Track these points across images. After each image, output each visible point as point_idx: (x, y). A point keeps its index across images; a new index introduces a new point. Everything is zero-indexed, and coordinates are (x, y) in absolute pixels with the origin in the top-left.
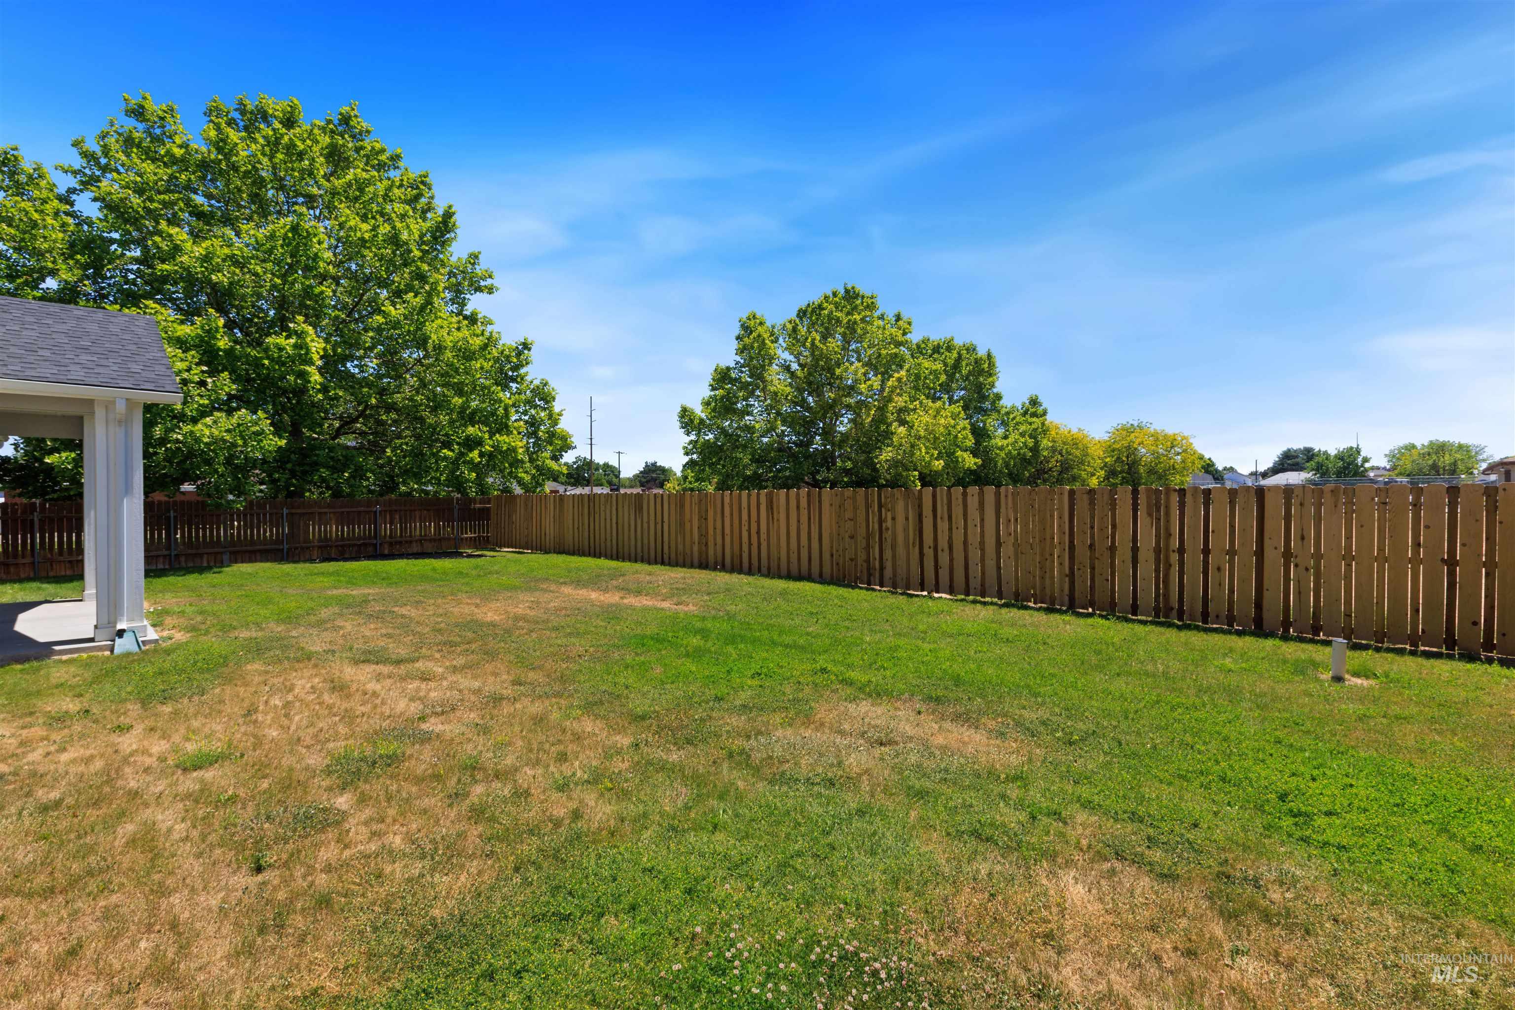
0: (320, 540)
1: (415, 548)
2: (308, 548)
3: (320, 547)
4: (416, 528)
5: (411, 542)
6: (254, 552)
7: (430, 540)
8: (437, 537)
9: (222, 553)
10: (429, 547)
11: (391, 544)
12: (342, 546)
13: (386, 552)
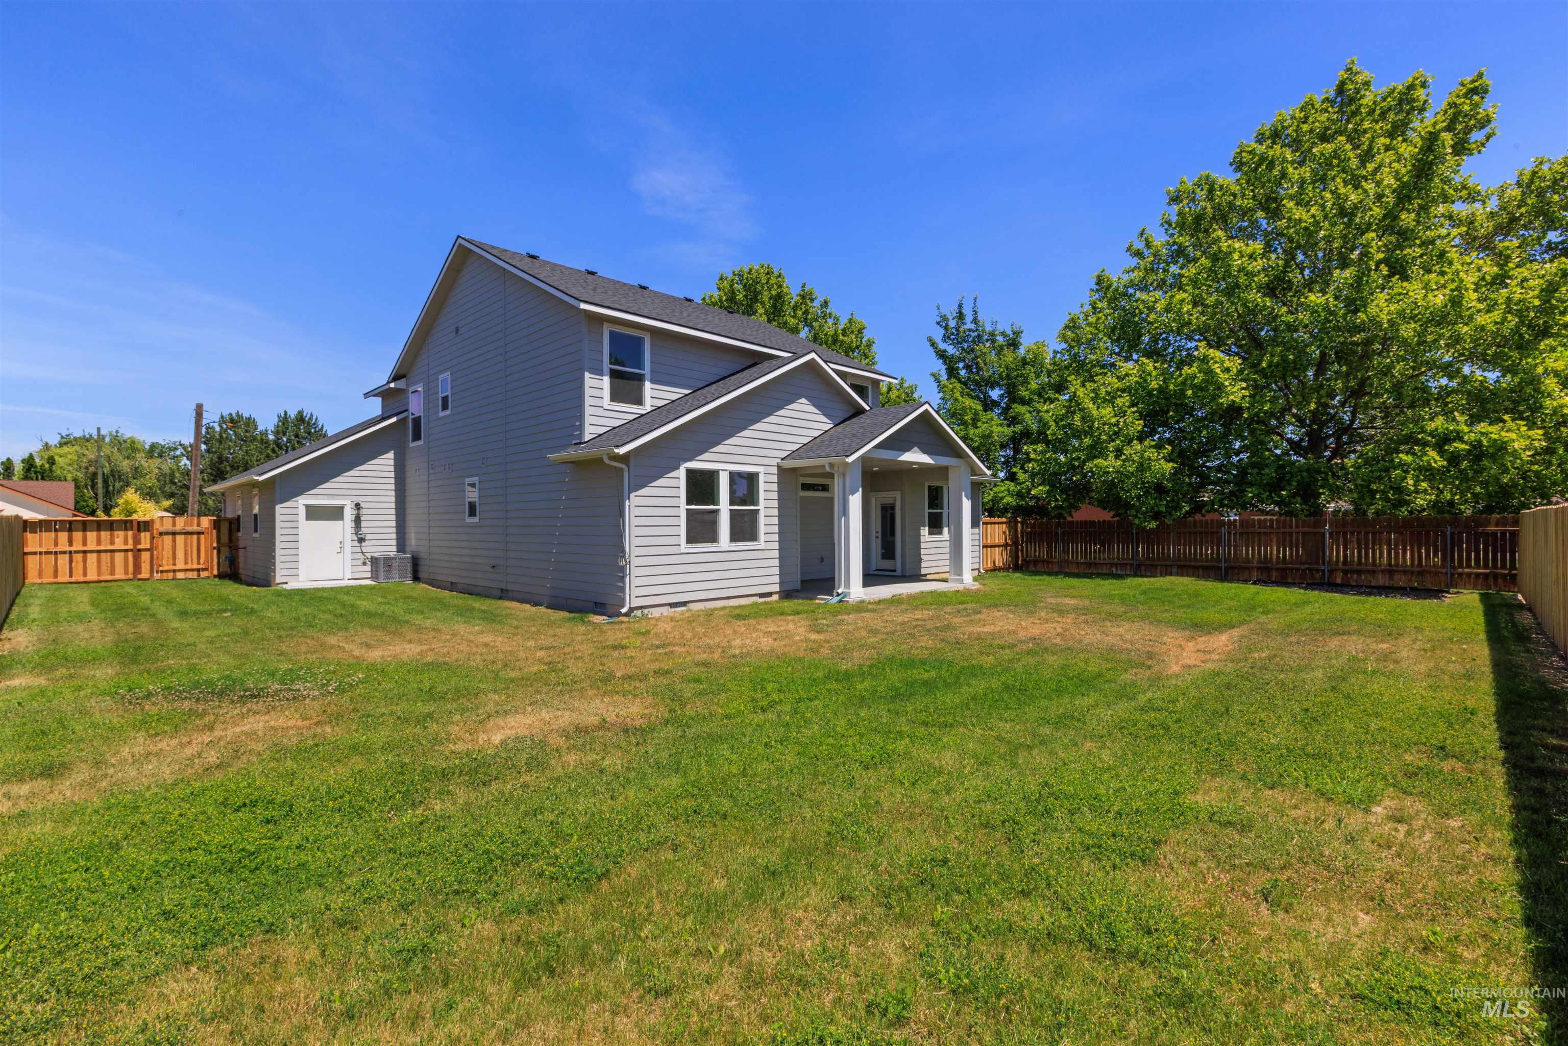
0: (1260, 561)
1: (1382, 580)
2: (1247, 568)
3: (1258, 568)
4: (1383, 556)
5: (1374, 572)
6: (1196, 568)
7: (1405, 572)
8: (1416, 569)
9: (1171, 566)
10: (1401, 581)
11: (1345, 572)
12: (1284, 570)
13: (1339, 581)
